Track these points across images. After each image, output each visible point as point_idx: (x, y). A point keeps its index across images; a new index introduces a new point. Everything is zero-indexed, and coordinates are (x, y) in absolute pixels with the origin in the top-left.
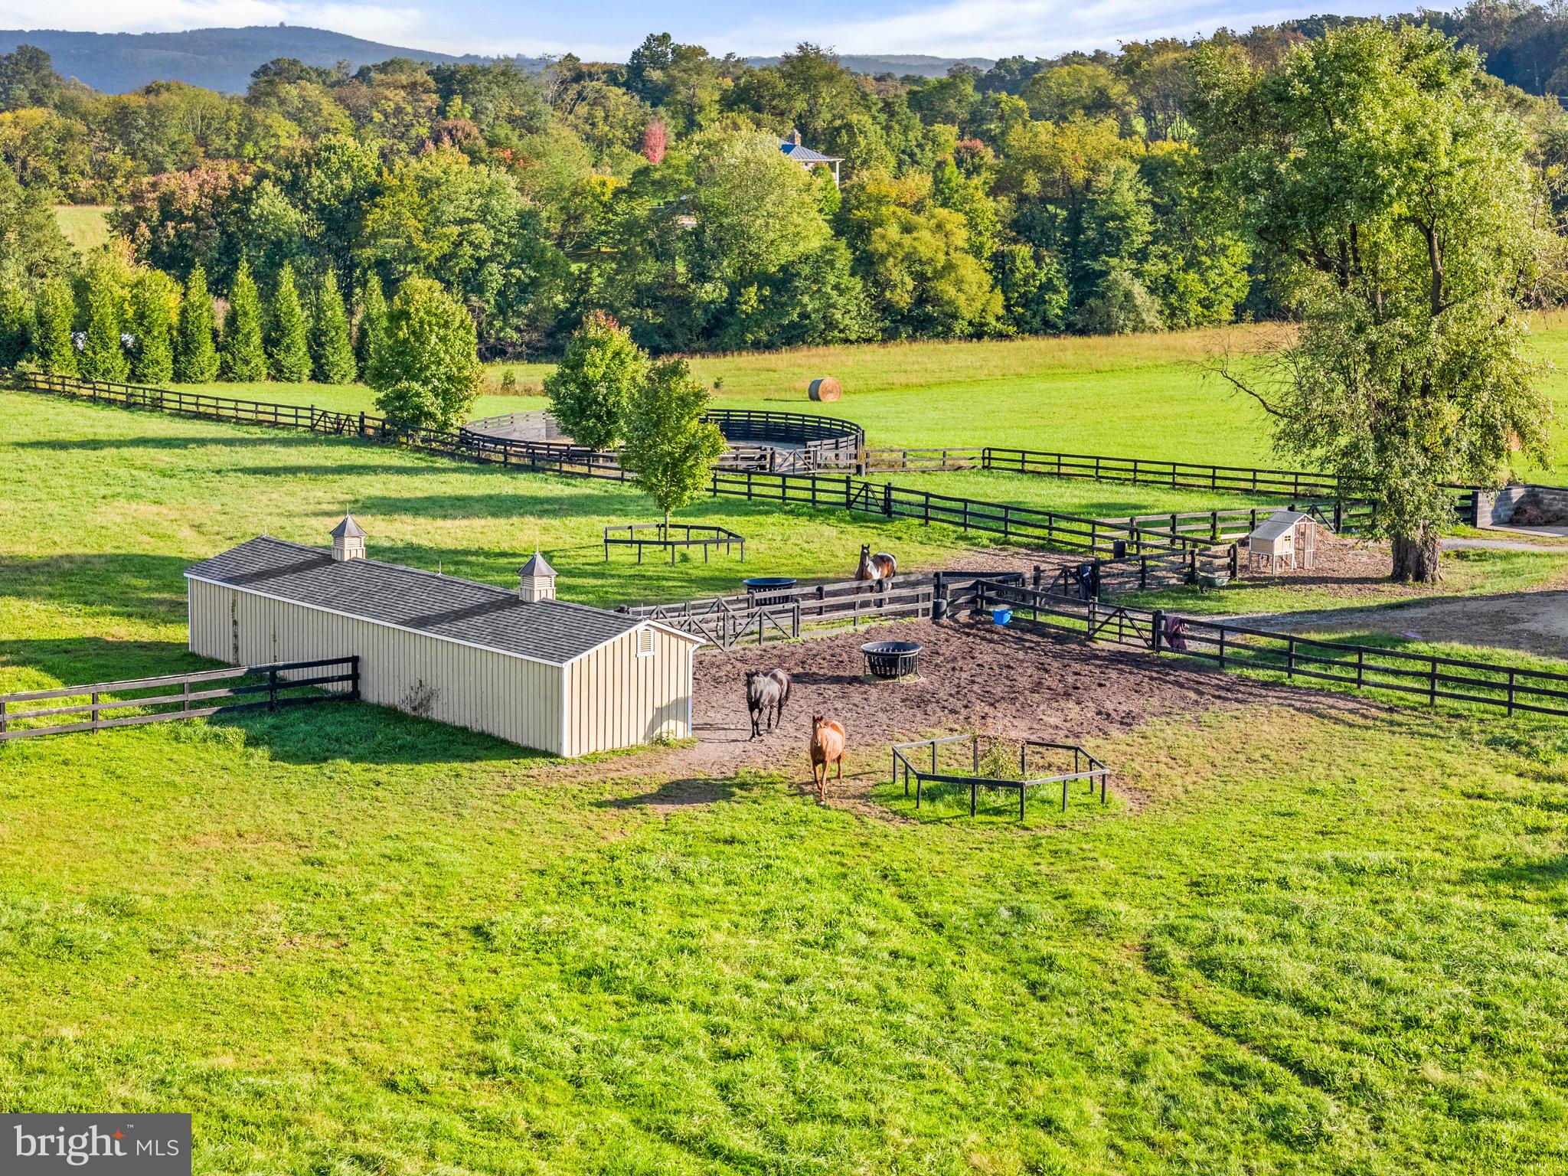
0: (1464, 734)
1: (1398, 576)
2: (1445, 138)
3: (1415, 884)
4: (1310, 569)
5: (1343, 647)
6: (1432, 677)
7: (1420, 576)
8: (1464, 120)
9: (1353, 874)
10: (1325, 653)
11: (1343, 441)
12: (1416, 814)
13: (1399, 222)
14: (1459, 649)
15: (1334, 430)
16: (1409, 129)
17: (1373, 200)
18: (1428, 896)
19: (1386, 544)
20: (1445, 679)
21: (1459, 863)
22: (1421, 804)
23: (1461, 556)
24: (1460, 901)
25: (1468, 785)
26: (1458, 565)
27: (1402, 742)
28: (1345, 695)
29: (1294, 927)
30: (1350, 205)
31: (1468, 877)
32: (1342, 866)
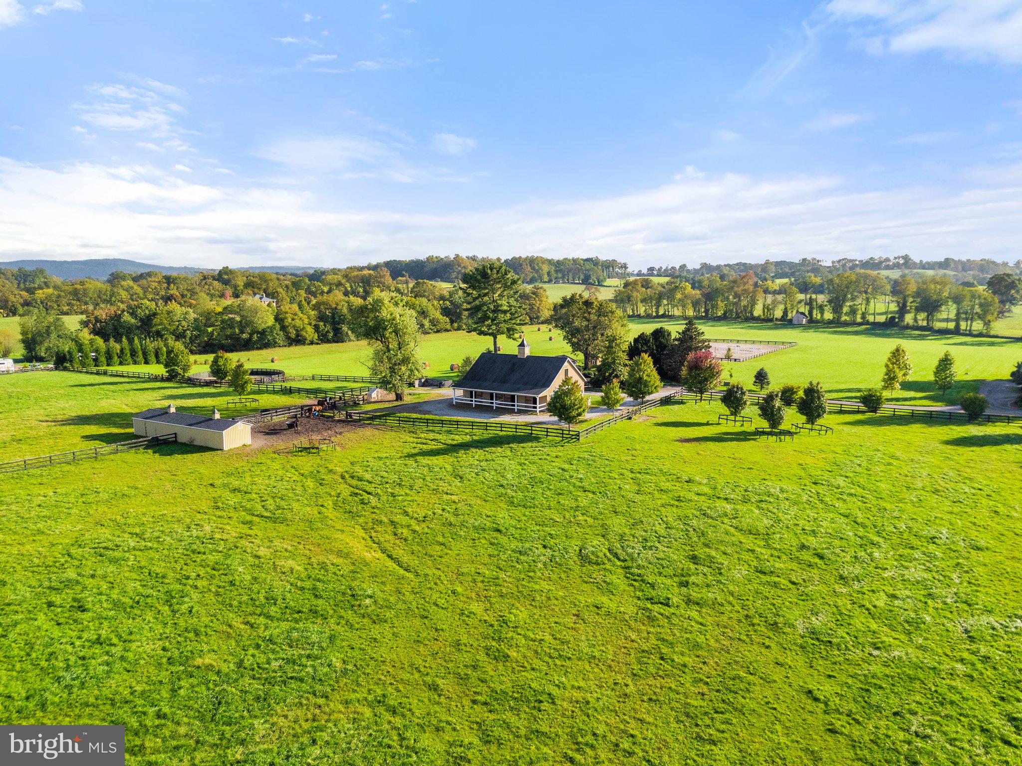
0: (405, 431)
1: (397, 400)
3: (391, 459)
4: (380, 399)
5: (383, 416)
6: (399, 420)
7: (401, 400)
9: (380, 458)
10: (379, 417)
11: (383, 375)
12: (393, 447)
14: (406, 414)
15: (381, 372)
18: (393, 461)
19: (394, 393)
20: (402, 421)
21: (400, 455)
22: (394, 444)
23: (410, 394)
24: (399, 461)
25: (404, 441)
26: (410, 397)
27: (393, 433)
28: (383, 425)
29: (369, 469)
31: (401, 457)
32: (378, 457)
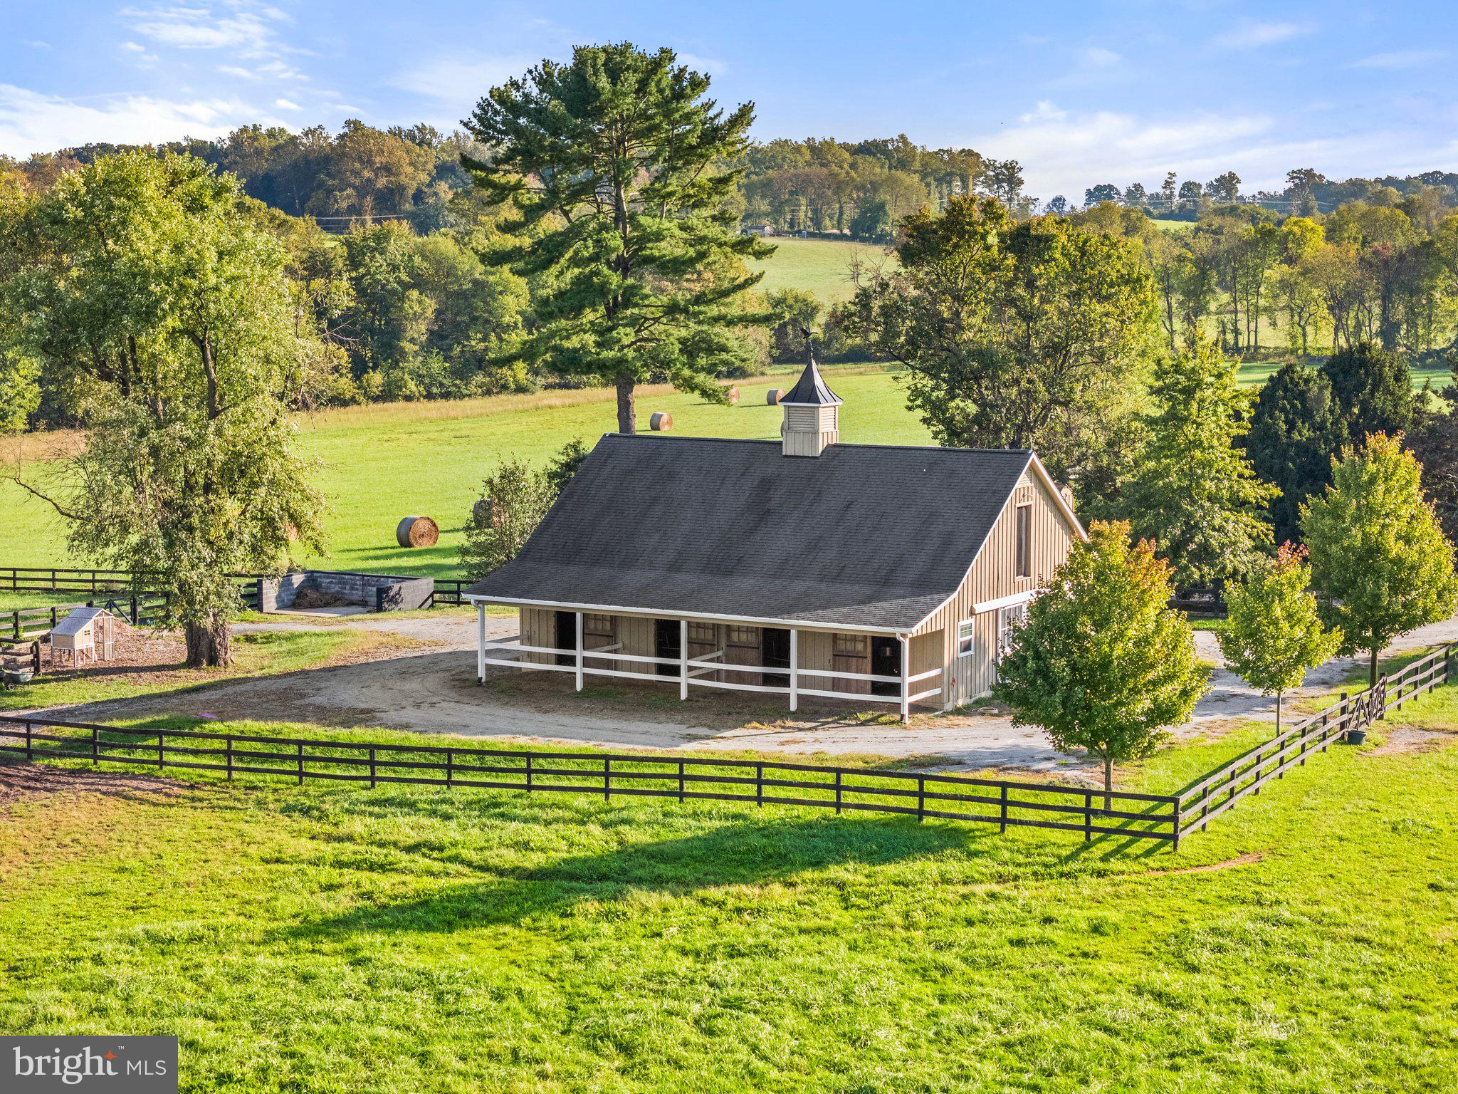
0: (260, 804)
1: (193, 662)
2: (211, 256)
3: (222, 948)
4: (110, 660)
5: (144, 732)
6: (228, 753)
7: (213, 661)
8: (227, 239)
9: (163, 944)
10: (127, 738)
11: (134, 539)
12: (219, 882)
13: (173, 335)
14: (252, 725)
15: (125, 529)
16: (178, 249)
17: (148, 316)
18: (235, 958)
19: (180, 632)
20: (241, 755)
21: (261, 924)
22: (224, 872)
23: (250, 639)
24: (264, 960)
25: (267, 851)
26: (247, 648)
27: (204, 816)
28: (149, 777)
29: (110, 1001)
30: (127, 320)
31: (270, 937)
32: (153, 938)
